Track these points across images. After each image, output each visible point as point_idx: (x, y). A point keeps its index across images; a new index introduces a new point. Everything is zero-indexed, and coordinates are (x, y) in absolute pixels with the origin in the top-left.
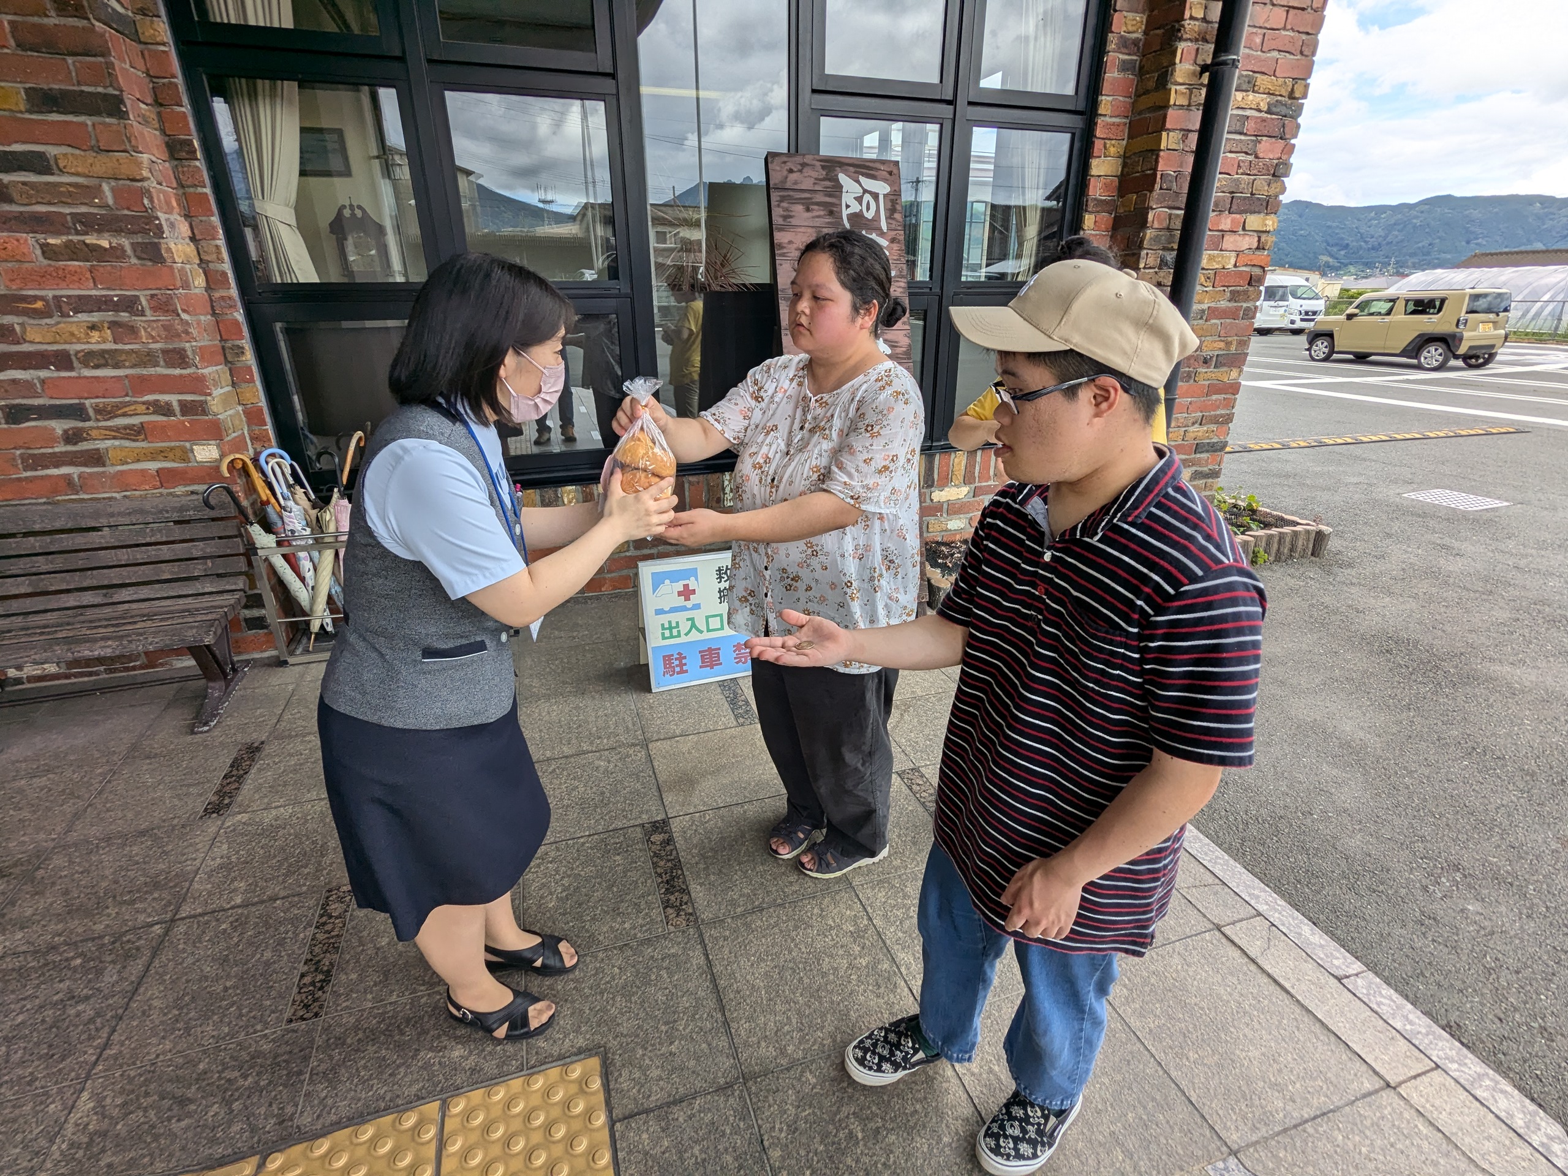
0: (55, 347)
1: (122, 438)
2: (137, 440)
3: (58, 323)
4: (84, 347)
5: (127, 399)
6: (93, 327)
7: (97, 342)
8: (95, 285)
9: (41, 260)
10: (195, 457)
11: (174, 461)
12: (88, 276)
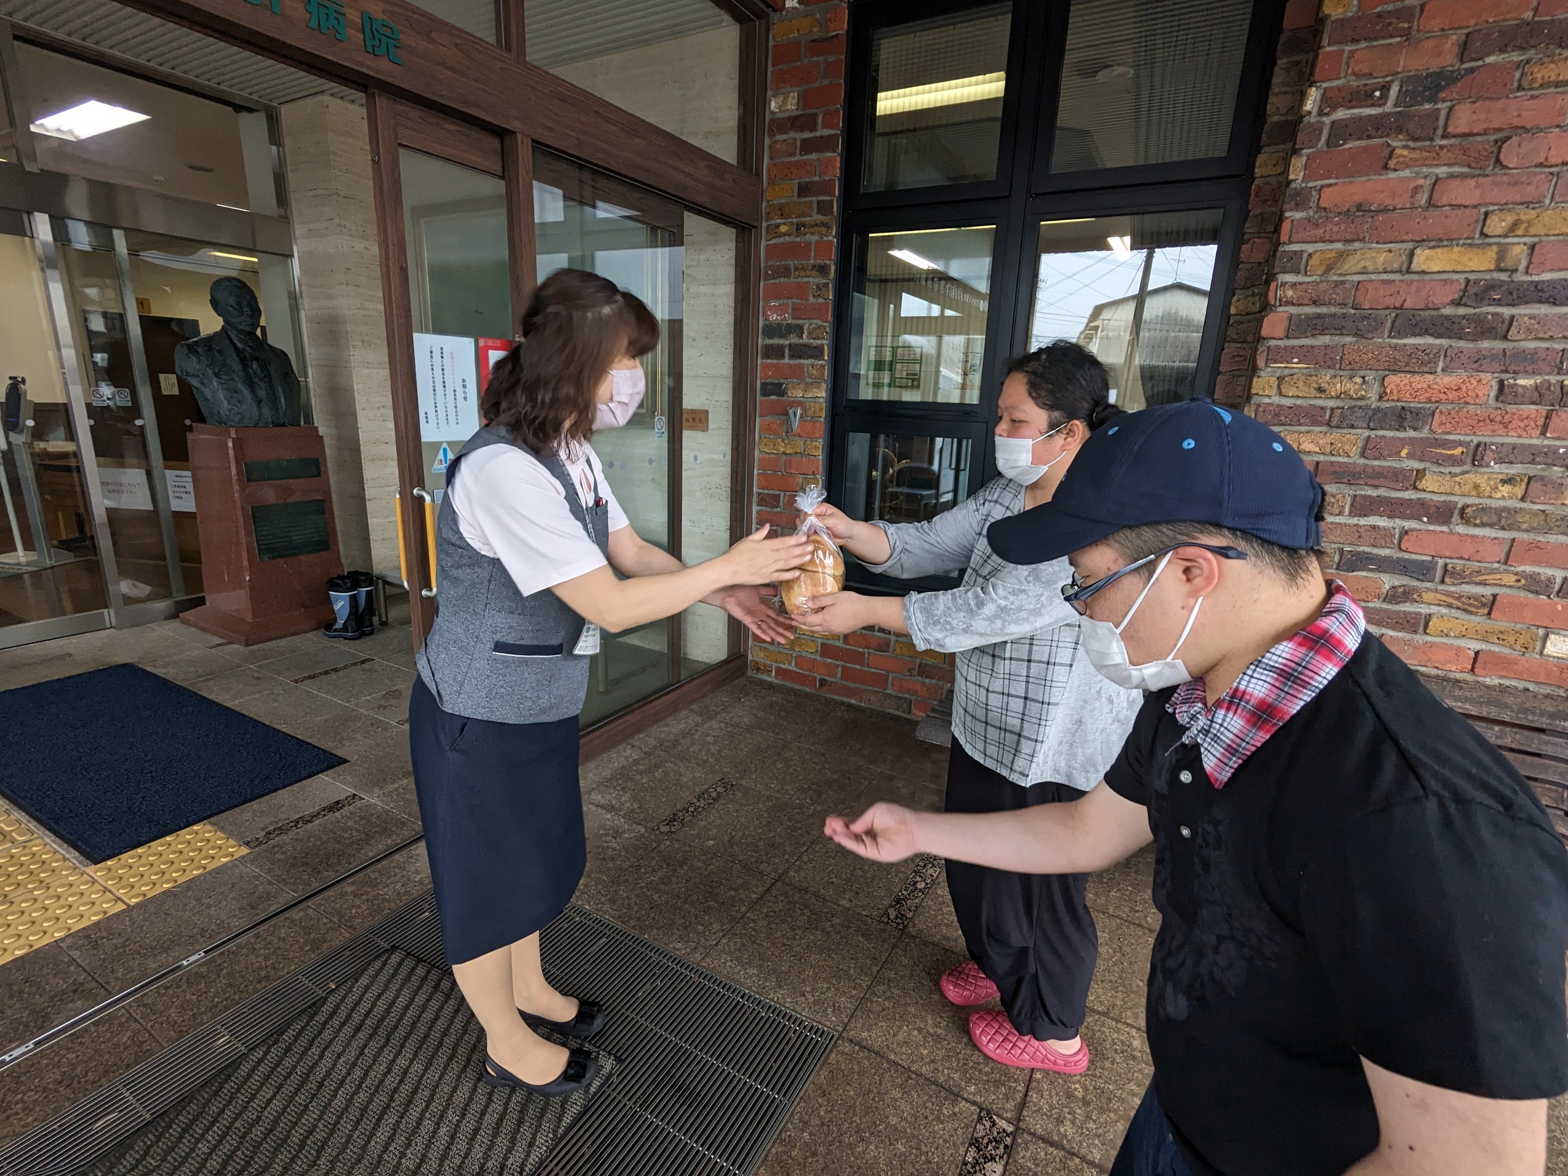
0: (1442, 498)
1: (1458, 608)
2: (1476, 614)
3: (1467, 472)
4: (1477, 501)
5: (1497, 565)
6: (1509, 481)
7: (1506, 497)
8: (1543, 434)
9: (1492, 401)
10: (1544, 646)
11: (1511, 647)
12: (1541, 422)
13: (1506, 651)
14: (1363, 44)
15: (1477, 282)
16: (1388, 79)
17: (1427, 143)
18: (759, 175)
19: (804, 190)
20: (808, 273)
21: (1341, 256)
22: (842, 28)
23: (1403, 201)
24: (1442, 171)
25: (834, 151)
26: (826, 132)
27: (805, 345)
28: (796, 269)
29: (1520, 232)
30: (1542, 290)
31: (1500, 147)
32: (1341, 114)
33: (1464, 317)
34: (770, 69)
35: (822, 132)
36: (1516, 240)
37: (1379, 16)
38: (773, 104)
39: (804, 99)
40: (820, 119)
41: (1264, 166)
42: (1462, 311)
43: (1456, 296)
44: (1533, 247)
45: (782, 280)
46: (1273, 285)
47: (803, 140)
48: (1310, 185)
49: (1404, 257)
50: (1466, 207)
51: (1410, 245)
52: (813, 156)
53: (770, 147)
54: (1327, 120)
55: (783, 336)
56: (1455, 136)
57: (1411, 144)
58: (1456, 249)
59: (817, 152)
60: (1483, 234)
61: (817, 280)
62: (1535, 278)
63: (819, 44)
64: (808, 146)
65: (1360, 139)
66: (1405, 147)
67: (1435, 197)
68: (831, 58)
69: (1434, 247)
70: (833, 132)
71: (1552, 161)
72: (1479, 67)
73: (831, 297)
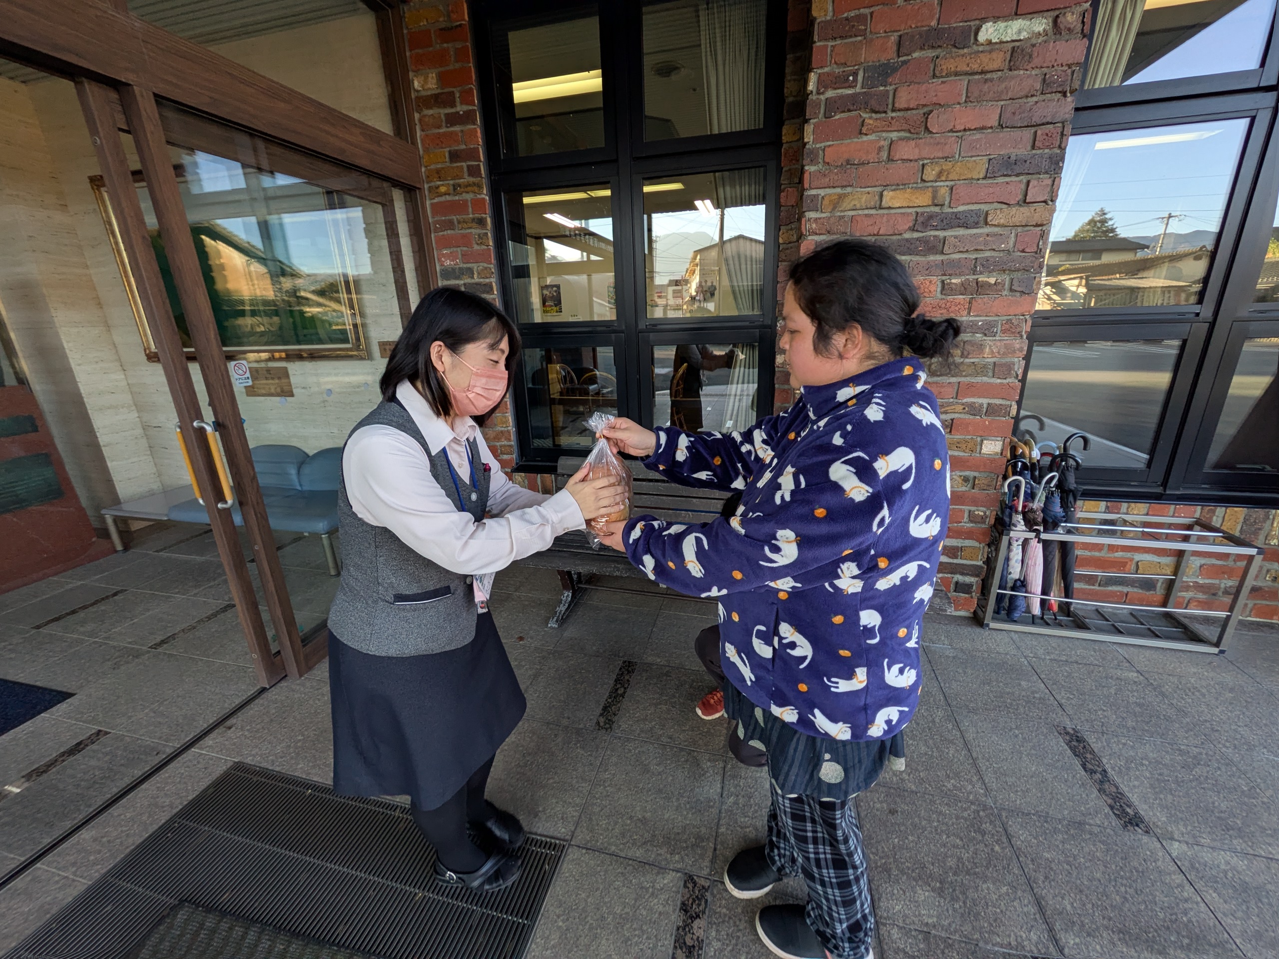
8: (969, 313)
9: (939, 295)
10: (981, 449)
11: (964, 451)
12: (967, 307)
13: (961, 454)
14: (838, 42)
15: (923, 214)
16: (856, 67)
17: (884, 115)
18: (414, 143)
19: (455, 156)
20: (470, 225)
21: (841, 197)
22: (464, 20)
23: (872, 157)
24: (894, 135)
25: (474, 124)
26: (466, 108)
27: (477, 284)
28: (459, 222)
29: (943, 178)
30: (959, 218)
31: (927, 118)
32: (830, 93)
33: (917, 239)
34: (408, 54)
35: (461, 108)
36: (942, 184)
37: (847, 19)
38: (416, 84)
39: (443, 79)
40: (457, 95)
41: (787, 134)
42: (916, 235)
43: (911, 224)
44: (952, 189)
45: (449, 232)
46: (803, 220)
47: (447, 115)
48: (818, 146)
49: (877, 197)
50: (911, 161)
51: (879, 189)
52: (457, 128)
53: (420, 120)
54: (822, 97)
55: (458, 278)
56: (899, 110)
57: (873, 115)
58: (908, 190)
59: (460, 124)
60: (923, 180)
61: (479, 231)
62: (955, 210)
63: (447, 33)
64: (453, 120)
65: (844, 112)
66: (871, 118)
67: (892, 153)
68: (459, 45)
69: (894, 190)
70: (471, 108)
71: (958, 128)
72: (909, 60)
73: (491, 243)
